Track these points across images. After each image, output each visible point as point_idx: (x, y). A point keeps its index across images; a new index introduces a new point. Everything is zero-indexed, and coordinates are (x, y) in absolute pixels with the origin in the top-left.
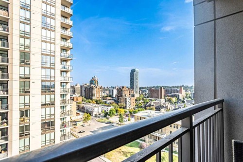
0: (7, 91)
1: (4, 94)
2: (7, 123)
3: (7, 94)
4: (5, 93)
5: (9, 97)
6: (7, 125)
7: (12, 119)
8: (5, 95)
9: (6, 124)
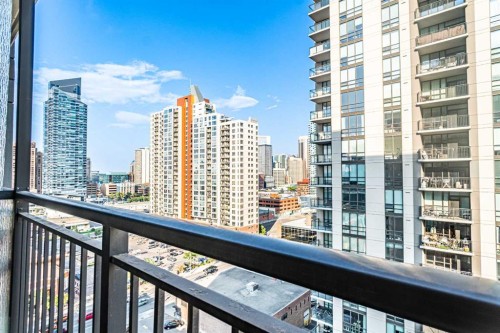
0: (468, 182)
1: (463, 187)
2: (470, 246)
3: (469, 187)
4: (465, 185)
5: (471, 195)
6: (471, 250)
7: (479, 242)
8: (465, 190)
9: (467, 248)
